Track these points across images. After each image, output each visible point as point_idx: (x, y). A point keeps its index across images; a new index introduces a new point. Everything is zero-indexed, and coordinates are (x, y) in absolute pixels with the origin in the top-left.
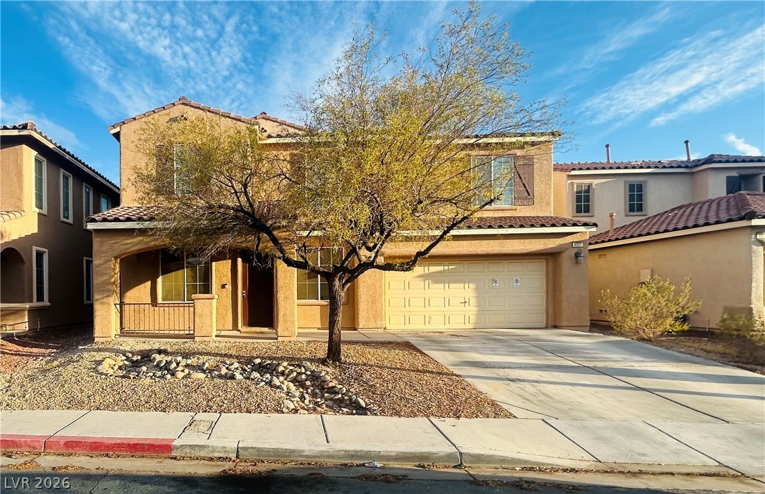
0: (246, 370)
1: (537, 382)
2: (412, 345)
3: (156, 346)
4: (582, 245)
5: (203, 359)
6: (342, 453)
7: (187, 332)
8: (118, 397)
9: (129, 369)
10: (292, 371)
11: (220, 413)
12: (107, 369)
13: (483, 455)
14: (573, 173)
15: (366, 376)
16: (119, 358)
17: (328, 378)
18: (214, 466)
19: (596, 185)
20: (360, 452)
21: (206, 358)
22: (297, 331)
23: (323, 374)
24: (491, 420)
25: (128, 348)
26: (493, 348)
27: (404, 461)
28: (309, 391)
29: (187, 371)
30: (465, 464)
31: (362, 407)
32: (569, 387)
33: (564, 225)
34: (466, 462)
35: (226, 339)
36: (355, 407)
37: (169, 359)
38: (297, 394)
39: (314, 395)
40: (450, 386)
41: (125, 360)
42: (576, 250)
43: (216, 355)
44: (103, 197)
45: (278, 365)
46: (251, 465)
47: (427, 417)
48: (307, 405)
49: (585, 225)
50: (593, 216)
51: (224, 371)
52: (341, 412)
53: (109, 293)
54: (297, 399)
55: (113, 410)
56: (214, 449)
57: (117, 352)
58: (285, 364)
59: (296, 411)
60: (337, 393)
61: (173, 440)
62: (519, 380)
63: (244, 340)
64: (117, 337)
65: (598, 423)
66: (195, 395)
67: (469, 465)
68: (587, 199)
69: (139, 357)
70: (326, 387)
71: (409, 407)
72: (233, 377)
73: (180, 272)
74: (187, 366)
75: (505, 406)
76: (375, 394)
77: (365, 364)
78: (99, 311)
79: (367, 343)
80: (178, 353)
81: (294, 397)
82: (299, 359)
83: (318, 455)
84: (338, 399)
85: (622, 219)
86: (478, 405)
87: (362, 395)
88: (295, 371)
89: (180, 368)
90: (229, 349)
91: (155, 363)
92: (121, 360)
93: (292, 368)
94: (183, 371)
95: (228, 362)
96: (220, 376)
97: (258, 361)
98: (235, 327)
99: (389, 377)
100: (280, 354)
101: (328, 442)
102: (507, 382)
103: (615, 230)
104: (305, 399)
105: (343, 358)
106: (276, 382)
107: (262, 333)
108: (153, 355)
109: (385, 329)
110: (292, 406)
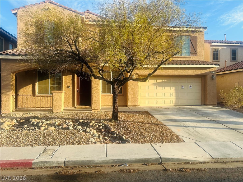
0: (75, 125)
1: (195, 127)
2: (149, 113)
3: (33, 115)
4: (214, 72)
5: (55, 121)
6: (112, 160)
7: (49, 108)
8: (9, 140)
9: (17, 126)
10: (96, 125)
11: (59, 145)
12: (6, 127)
13: (170, 158)
14: (212, 44)
15: (128, 126)
16: (13, 121)
17: (112, 127)
18: (52, 171)
19: (220, 49)
20: (120, 160)
21: (57, 120)
22: (101, 107)
23: (110, 126)
24: (175, 143)
25: (18, 116)
26: (180, 114)
27: (138, 163)
28: (103, 133)
29: (47, 127)
30: (162, 163)
31: (124, 140)
32: (206, 129)
33: (208, 64)
34: (163, 162)
35: (68, 111)
36: (122, 140)
37: (38, 121)
38: (97, 135)
39: (105, 135)
40: (161, 129)
41: (16, 122)
42: (212, 75)
43: (62, 118)
44: (10, 43)
45: (90, 122)
46: (70, 169)
47: (150, 143)
48: (101, 140)
49: (215, 64)
50: (219, 61)
51: (65, 126)
52: (115, 142)
53: (10, 90)
54: (97, 137)
55: (5, 146)
56: (53, 163)
57: (12, 118)
58: (93, 122)
59: (95, 143)
60: (114, 134)
61: (33, 160)
62: (188, 126)
63: (77, 112)
64: (13, 111)
65: (215, 143)
66: (48, 138)
67: (164, 163)
68: (217, 54)
69: (24, 121)
70: (110, 131)
71: (143, 139)
72: (68, 129)
73: (47, 80)
74: (47, 124)
75: (181, 137)
76: (130, 134)
77: (128, 121)
78: (4, 98)
79: (130, 112)
80: (43, 118)
81: (95, 136)
82: (100, 120)
83: (102, 162)
84: (115, 137)
85: (229, 63)
86: (171, 137)
87: (125, 135)
88: (98, 125)
89: (44, 125)
90: (69, 116)
91: (31, 123)
92: (14, 122)
93: (96, 123)
94: (45, 127)
95: (67, 122)
96: (62, 129)
97: (81, 121)
98: (73, 105)
99: (137, 126)
100: (92, 117)
101: (106, 156)
102: (183, 128)
103: (227, 67)
104: (100, 137)
105: (119, 119)
106: (88, 130)
107: (86, 108)
108: (31, 120)
109: (139, 106)
110: (94, 141)
